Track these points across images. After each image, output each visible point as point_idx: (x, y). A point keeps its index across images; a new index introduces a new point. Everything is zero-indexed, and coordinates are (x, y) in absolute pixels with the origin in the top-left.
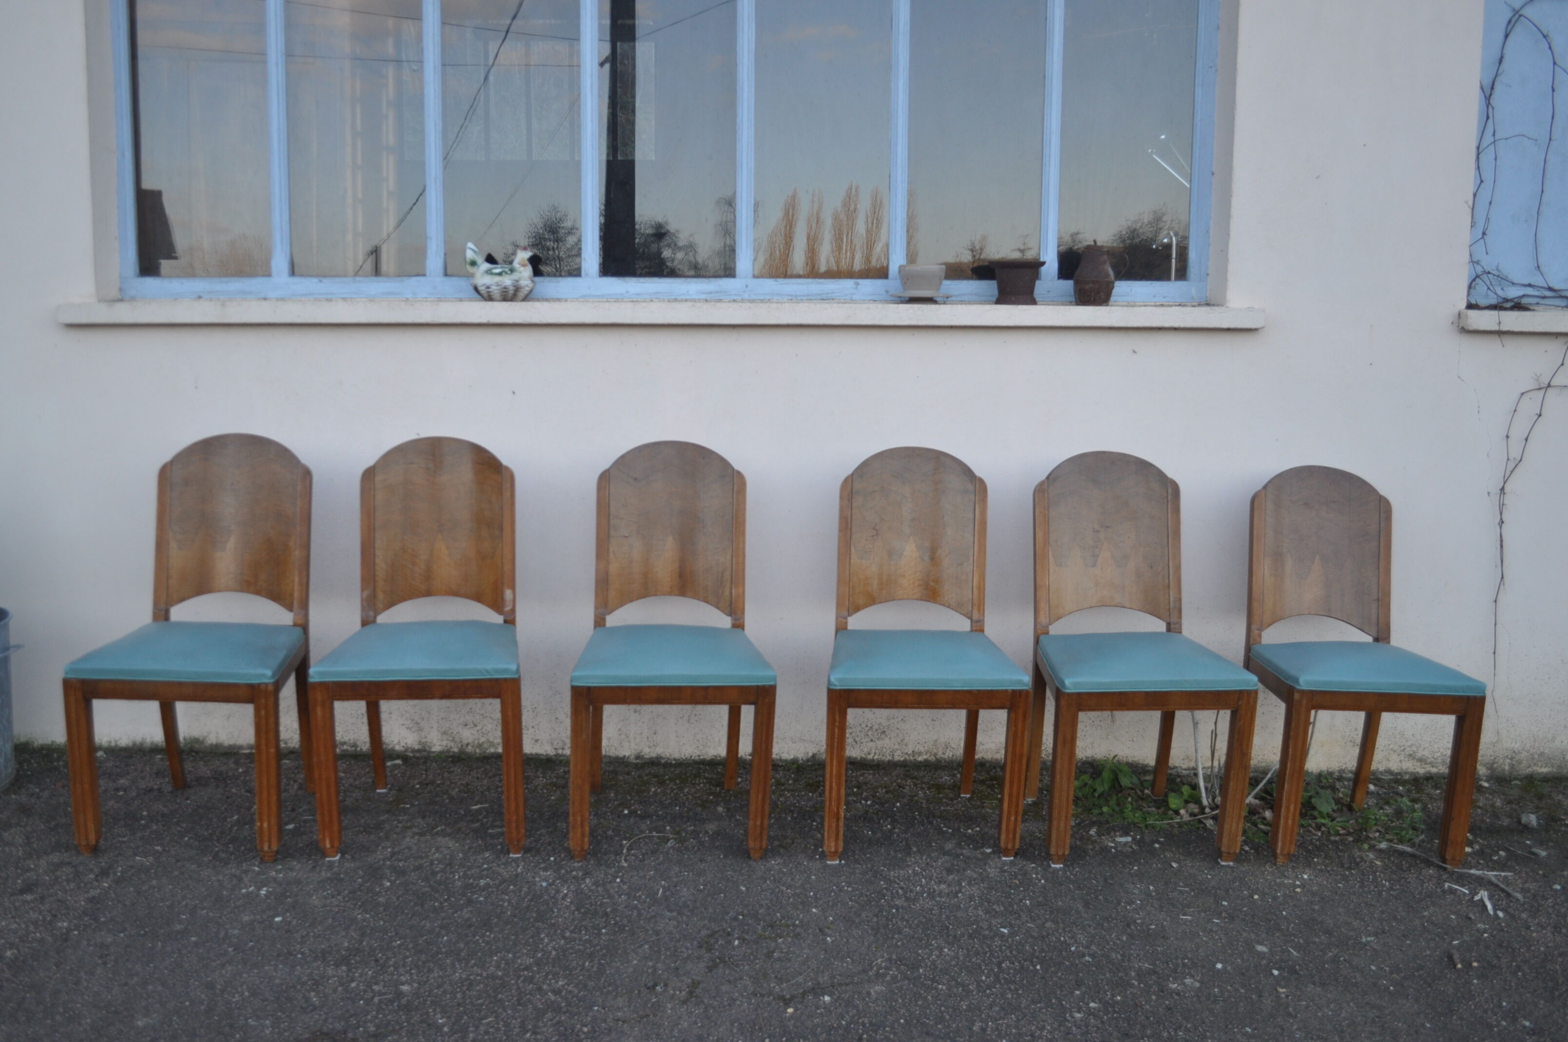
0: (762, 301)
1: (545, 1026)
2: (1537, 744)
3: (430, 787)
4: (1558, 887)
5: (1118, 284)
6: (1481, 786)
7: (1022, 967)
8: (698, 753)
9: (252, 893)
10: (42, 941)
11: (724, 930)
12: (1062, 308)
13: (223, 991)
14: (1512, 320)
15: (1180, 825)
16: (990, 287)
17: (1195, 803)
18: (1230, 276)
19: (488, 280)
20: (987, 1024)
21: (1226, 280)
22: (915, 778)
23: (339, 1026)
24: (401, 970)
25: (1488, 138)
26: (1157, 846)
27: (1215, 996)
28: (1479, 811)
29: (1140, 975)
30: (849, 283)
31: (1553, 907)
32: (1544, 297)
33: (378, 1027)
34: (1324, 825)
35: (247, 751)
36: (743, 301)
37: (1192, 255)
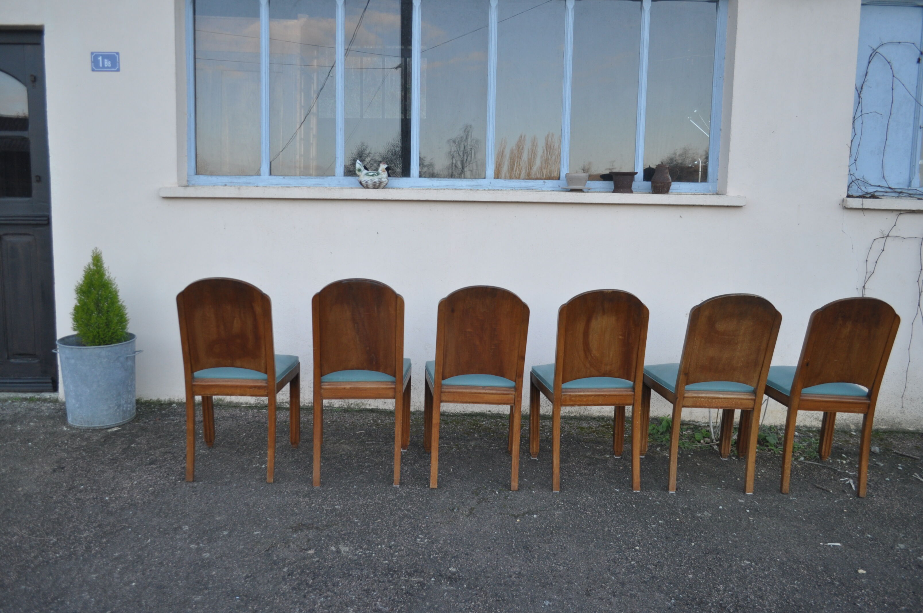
0: (498, 190)
1: (405, 524)
2: (880, 414)
3: (335, 423)
4: (888, 479)
5: (673, 183)
6: (852, 434)
7: (626, 505)
8: (463, 410)
9: (258, 466)
10: (164, 484)
11: (483, 487)
12: (646, 195)
13: (253, 506)
14: (869, 203)
15: (701, 447)
16: (610, 184)
17: (709, 438)
18: (729, 180)
19: (367, 178)
20: (611, 528)
21: (727, 182)
22: (570, 424)
23: (310, 522)
24: (334, 500)
25: (859, 113)
26: (690, 456)
27: (719, 520)
28: (850, 445)
29: (683, 510)
30: (540, 182)
31: (885, 488)
32: (886, 192)
33: (328, 522)
34: (772, 450)
35: (245, 405)
36: (489, 190)
37: (710, 170)
